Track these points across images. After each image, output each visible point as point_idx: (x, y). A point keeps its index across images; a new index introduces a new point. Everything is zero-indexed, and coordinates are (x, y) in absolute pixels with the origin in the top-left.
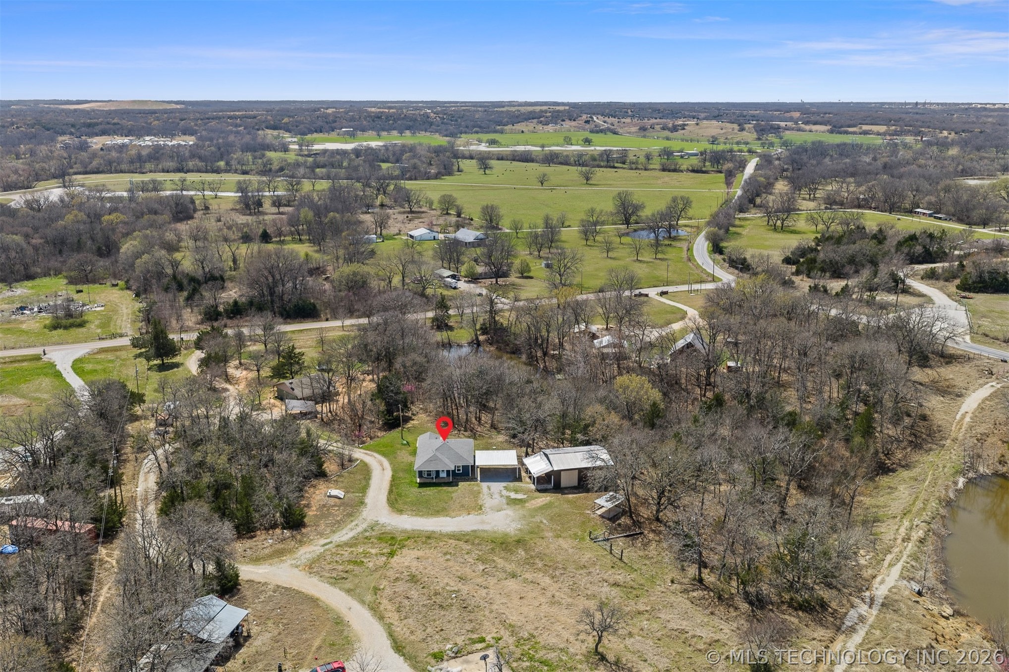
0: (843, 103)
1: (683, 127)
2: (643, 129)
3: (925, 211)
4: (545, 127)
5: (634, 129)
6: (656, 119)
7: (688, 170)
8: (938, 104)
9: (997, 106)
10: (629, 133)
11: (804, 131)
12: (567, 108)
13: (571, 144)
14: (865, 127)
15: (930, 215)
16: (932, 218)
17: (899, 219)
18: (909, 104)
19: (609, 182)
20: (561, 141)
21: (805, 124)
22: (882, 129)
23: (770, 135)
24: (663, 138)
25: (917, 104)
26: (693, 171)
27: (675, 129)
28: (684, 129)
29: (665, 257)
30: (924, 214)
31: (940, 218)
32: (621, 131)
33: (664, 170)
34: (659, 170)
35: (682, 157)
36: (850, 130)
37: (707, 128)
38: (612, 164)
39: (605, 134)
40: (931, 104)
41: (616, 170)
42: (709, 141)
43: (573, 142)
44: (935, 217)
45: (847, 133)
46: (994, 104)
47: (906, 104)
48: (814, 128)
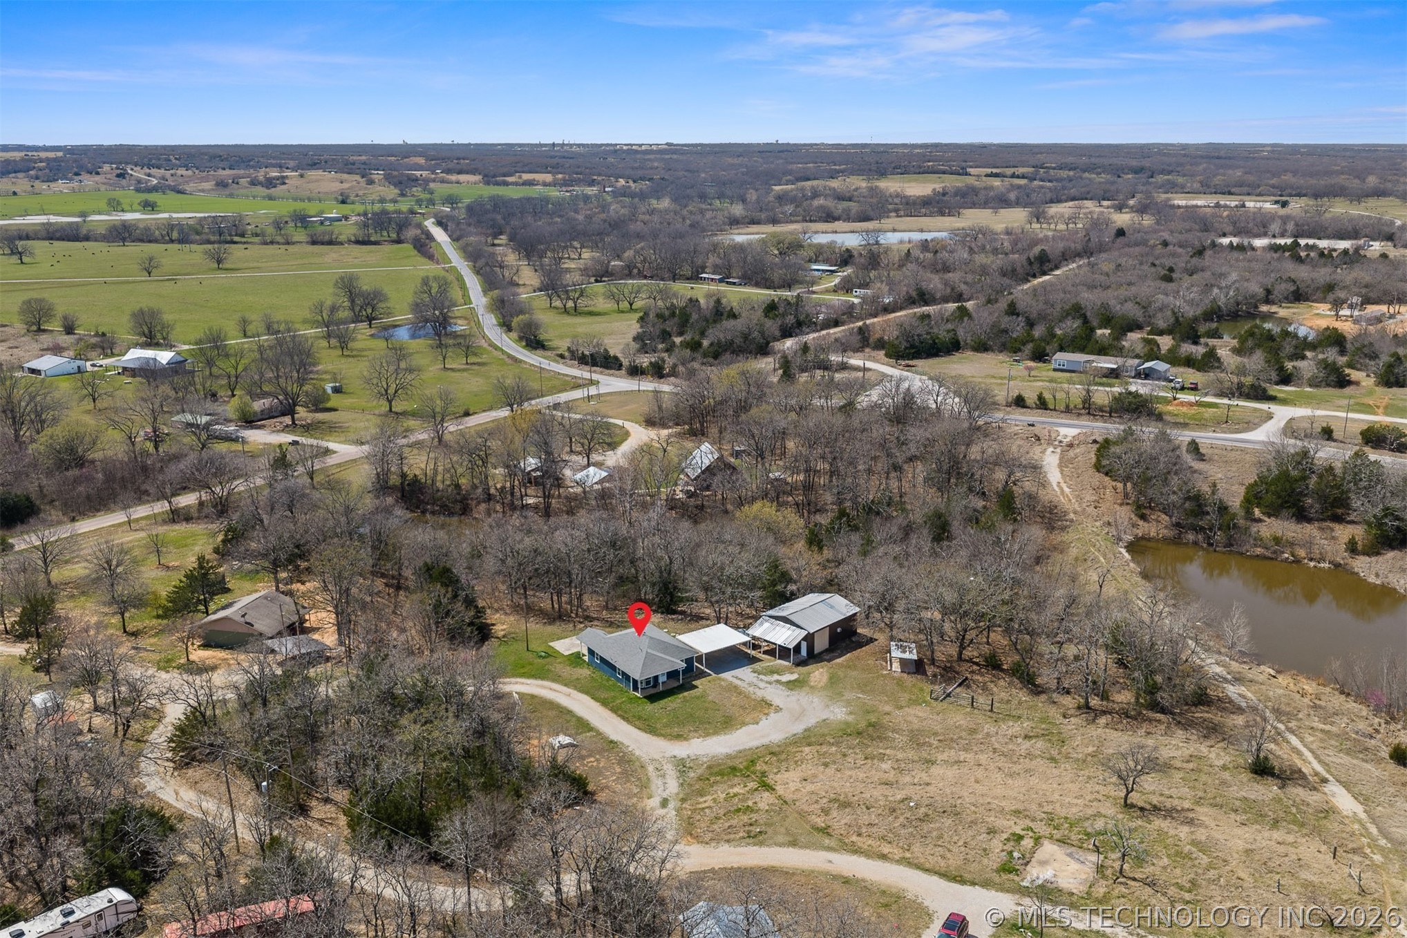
0: (458, 144)
1: (283, 180)
2: (222, 184)
3: (713, 277)
4: (52, 185)
5: (208, 185)
6: (224, 169)
7: (350, 241)
8: (579, 145)
9: (643, 148)
10: (203, 191)
11: (451, 182)
12: (60, 154)
13: (123, 211)
14: (526, 177)
15: (721, 281)
16: (724, 284)
17: (692, 288)
18: (546, 145)
19: (251, 265)
20: (103, 205)
21: (447, 173)
22: (548, 178)
23: (414, 189)
24: (264, 198)
25: (554, 145)
26: (358, 242)
27: (270, 183)
28: (284, 183)
29: (480, 360)
30: (712, 279)
31: (734, 284)
32: (188, 188)
33: (314, 243)
34: (307, 243)
35: (322, 223)
36: (510, 179)
37: (317, 181)
38: (229, 238)
39: (164, 193)
40: (571, 145)
41: (245, 246)
42: (336, 199)
43: (126, 207)
44: (727, 283)
45: (506, 184)
46: (640, 145)
47: (541, 145)
48: (462, 178)
